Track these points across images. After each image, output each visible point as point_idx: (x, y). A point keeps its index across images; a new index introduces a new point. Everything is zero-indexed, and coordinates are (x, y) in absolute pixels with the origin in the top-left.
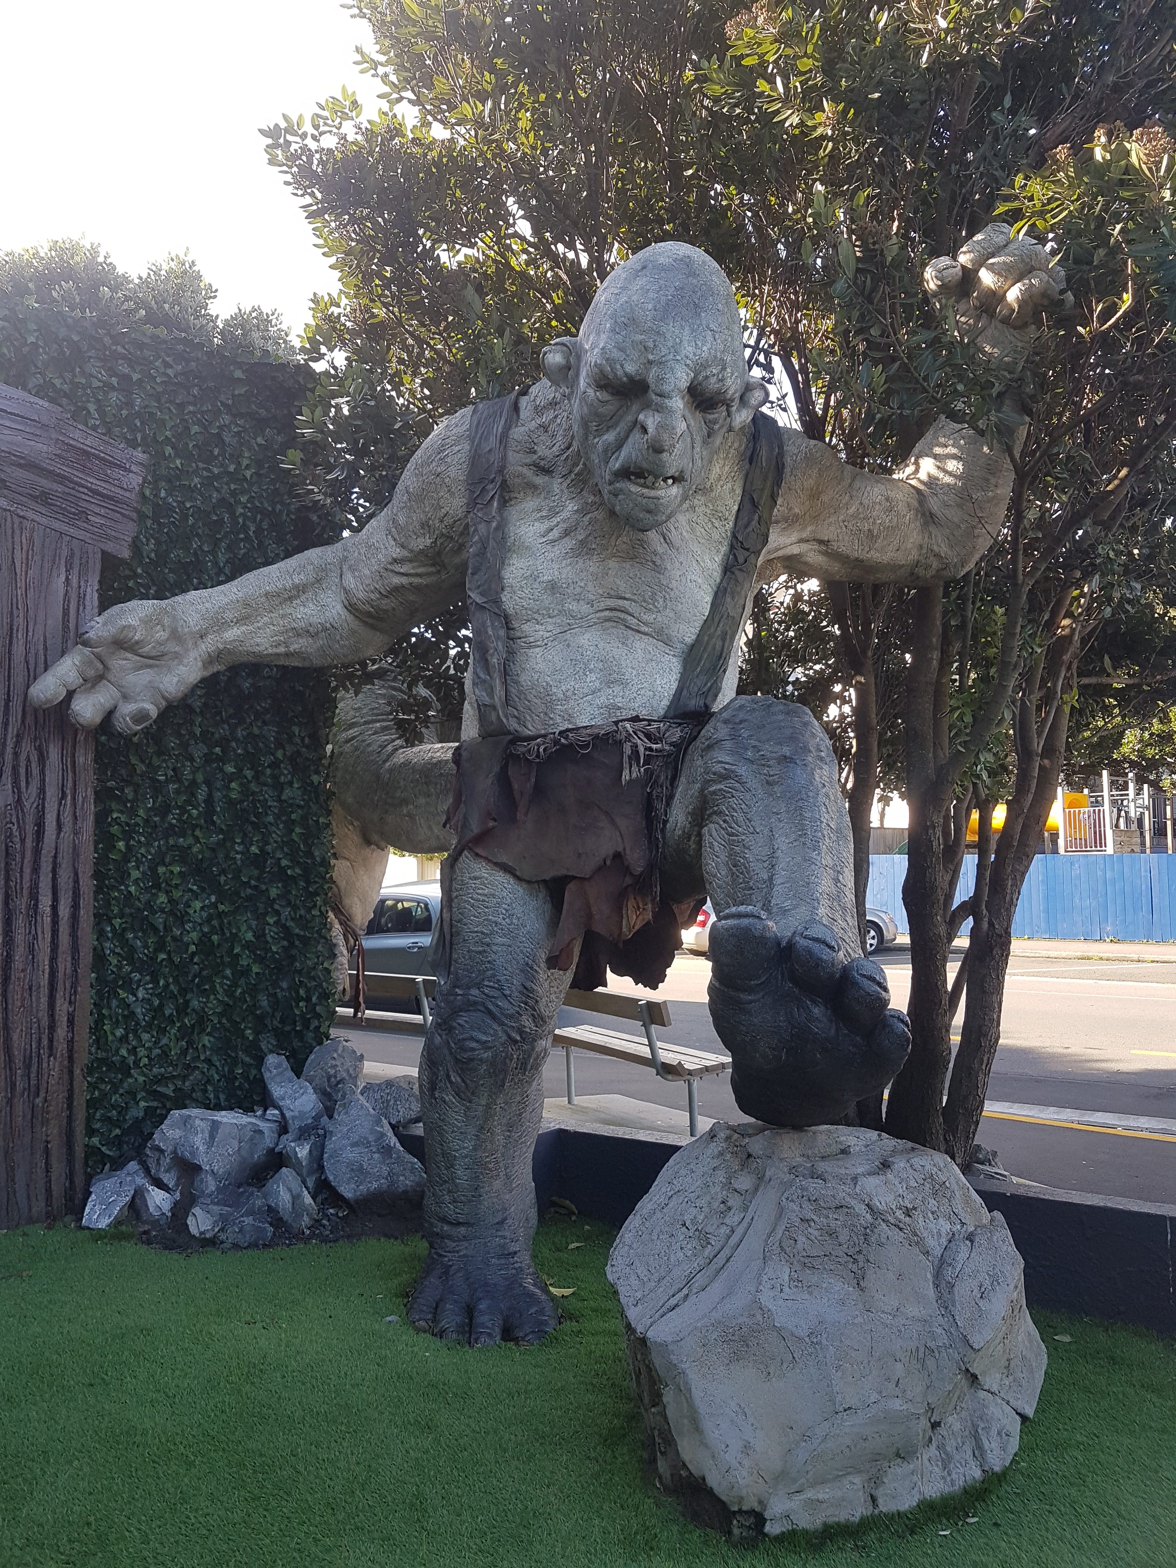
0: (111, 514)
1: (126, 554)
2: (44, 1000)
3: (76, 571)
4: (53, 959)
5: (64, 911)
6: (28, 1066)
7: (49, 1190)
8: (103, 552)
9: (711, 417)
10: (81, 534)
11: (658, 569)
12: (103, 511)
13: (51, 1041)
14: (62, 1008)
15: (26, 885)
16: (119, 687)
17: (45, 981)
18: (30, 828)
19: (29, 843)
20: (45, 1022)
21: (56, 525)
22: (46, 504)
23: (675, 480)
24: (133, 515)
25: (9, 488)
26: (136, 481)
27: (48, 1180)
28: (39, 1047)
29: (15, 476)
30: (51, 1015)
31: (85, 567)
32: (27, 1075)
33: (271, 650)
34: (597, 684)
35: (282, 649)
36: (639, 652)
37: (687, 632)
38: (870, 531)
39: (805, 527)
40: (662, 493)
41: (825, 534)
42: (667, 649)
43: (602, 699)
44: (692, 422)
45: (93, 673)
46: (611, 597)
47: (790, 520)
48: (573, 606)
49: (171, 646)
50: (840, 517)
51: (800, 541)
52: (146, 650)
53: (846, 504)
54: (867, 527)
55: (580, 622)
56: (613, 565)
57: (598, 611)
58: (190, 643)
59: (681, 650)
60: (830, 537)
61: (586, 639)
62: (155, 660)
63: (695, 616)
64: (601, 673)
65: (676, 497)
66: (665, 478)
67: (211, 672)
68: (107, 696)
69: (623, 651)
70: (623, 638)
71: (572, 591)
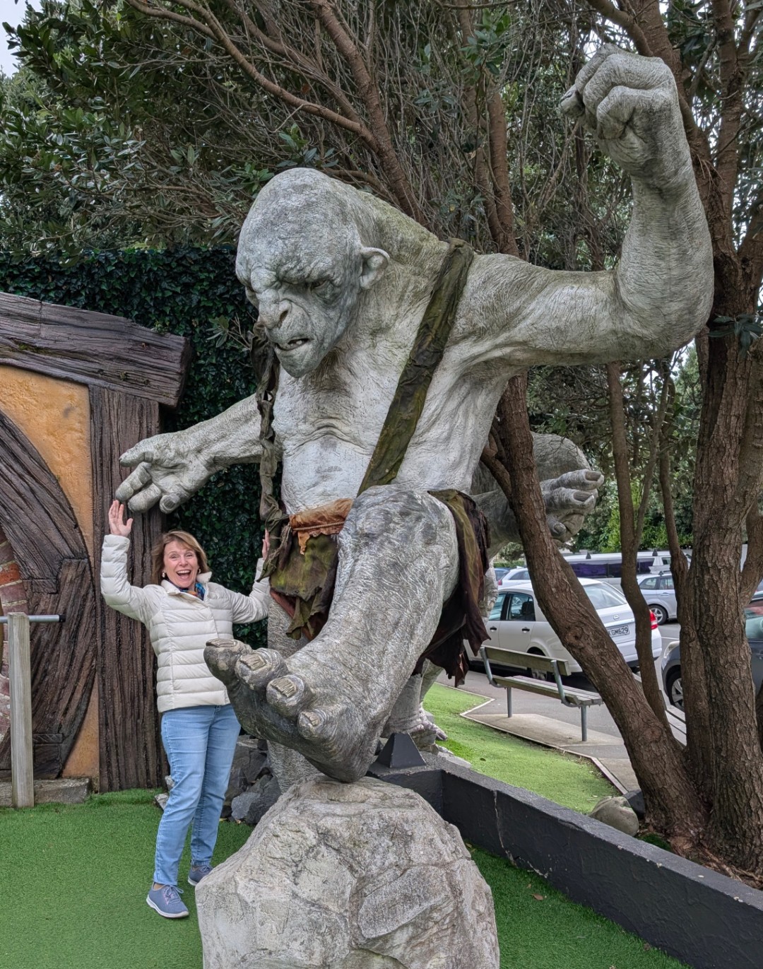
0: (165, 379)
1: (172, 402)
2: (139, 666)
3: (145, 417)
6: (133, 701)
7: (148, 772)
8: (161, 405)
9: (319, 292)
10: (146, 395)
11: (348, 394)
12: (158, 378)
16: (158, 486)
17: (139, 655)
20: (141, 678)
21: (133, 391)
22: (126, 380)
23: (305, 340)
24: (177, 377)
25: (103, 374)
26: (177, 355)
27: (147, 765)
28: (138, 692)
29: (109, 366)
30: (144, 674)
31: (150, 415)
32: (133, 706)
33: (242, 455)
34: (316, 479)
35: (248, 454)
36: (342, 454)
37: (373, 437)
38: (558, 328)
39: (497, 336)
40: (293, 352)
41: (519, 338)
42: (361, 450)
43: (319, 489)
44: (300, 300)
45: (146, 479)
46: (324, 418)
47: (477, 334)
48: (304, 427)
49: (178, 460)
50: (529, 321)
51: (497, 347)
52: (165, 464)
53: (533, 310)
54: (554, 325)
55: (309, 437)
56: (322, 395)
57: (319, 429)
58: (191, 457)
59: (371, 449)
60: (525, 338)
61: (313, 449)
62: (173, 469)
63: (377, 424)
64: (318, 472)
65: (306, 352)
66: (292, 342)
67: (214, 470)
68: (152, 492)
69: (332, 455)
70: (334, 445)
71: (301, 416)
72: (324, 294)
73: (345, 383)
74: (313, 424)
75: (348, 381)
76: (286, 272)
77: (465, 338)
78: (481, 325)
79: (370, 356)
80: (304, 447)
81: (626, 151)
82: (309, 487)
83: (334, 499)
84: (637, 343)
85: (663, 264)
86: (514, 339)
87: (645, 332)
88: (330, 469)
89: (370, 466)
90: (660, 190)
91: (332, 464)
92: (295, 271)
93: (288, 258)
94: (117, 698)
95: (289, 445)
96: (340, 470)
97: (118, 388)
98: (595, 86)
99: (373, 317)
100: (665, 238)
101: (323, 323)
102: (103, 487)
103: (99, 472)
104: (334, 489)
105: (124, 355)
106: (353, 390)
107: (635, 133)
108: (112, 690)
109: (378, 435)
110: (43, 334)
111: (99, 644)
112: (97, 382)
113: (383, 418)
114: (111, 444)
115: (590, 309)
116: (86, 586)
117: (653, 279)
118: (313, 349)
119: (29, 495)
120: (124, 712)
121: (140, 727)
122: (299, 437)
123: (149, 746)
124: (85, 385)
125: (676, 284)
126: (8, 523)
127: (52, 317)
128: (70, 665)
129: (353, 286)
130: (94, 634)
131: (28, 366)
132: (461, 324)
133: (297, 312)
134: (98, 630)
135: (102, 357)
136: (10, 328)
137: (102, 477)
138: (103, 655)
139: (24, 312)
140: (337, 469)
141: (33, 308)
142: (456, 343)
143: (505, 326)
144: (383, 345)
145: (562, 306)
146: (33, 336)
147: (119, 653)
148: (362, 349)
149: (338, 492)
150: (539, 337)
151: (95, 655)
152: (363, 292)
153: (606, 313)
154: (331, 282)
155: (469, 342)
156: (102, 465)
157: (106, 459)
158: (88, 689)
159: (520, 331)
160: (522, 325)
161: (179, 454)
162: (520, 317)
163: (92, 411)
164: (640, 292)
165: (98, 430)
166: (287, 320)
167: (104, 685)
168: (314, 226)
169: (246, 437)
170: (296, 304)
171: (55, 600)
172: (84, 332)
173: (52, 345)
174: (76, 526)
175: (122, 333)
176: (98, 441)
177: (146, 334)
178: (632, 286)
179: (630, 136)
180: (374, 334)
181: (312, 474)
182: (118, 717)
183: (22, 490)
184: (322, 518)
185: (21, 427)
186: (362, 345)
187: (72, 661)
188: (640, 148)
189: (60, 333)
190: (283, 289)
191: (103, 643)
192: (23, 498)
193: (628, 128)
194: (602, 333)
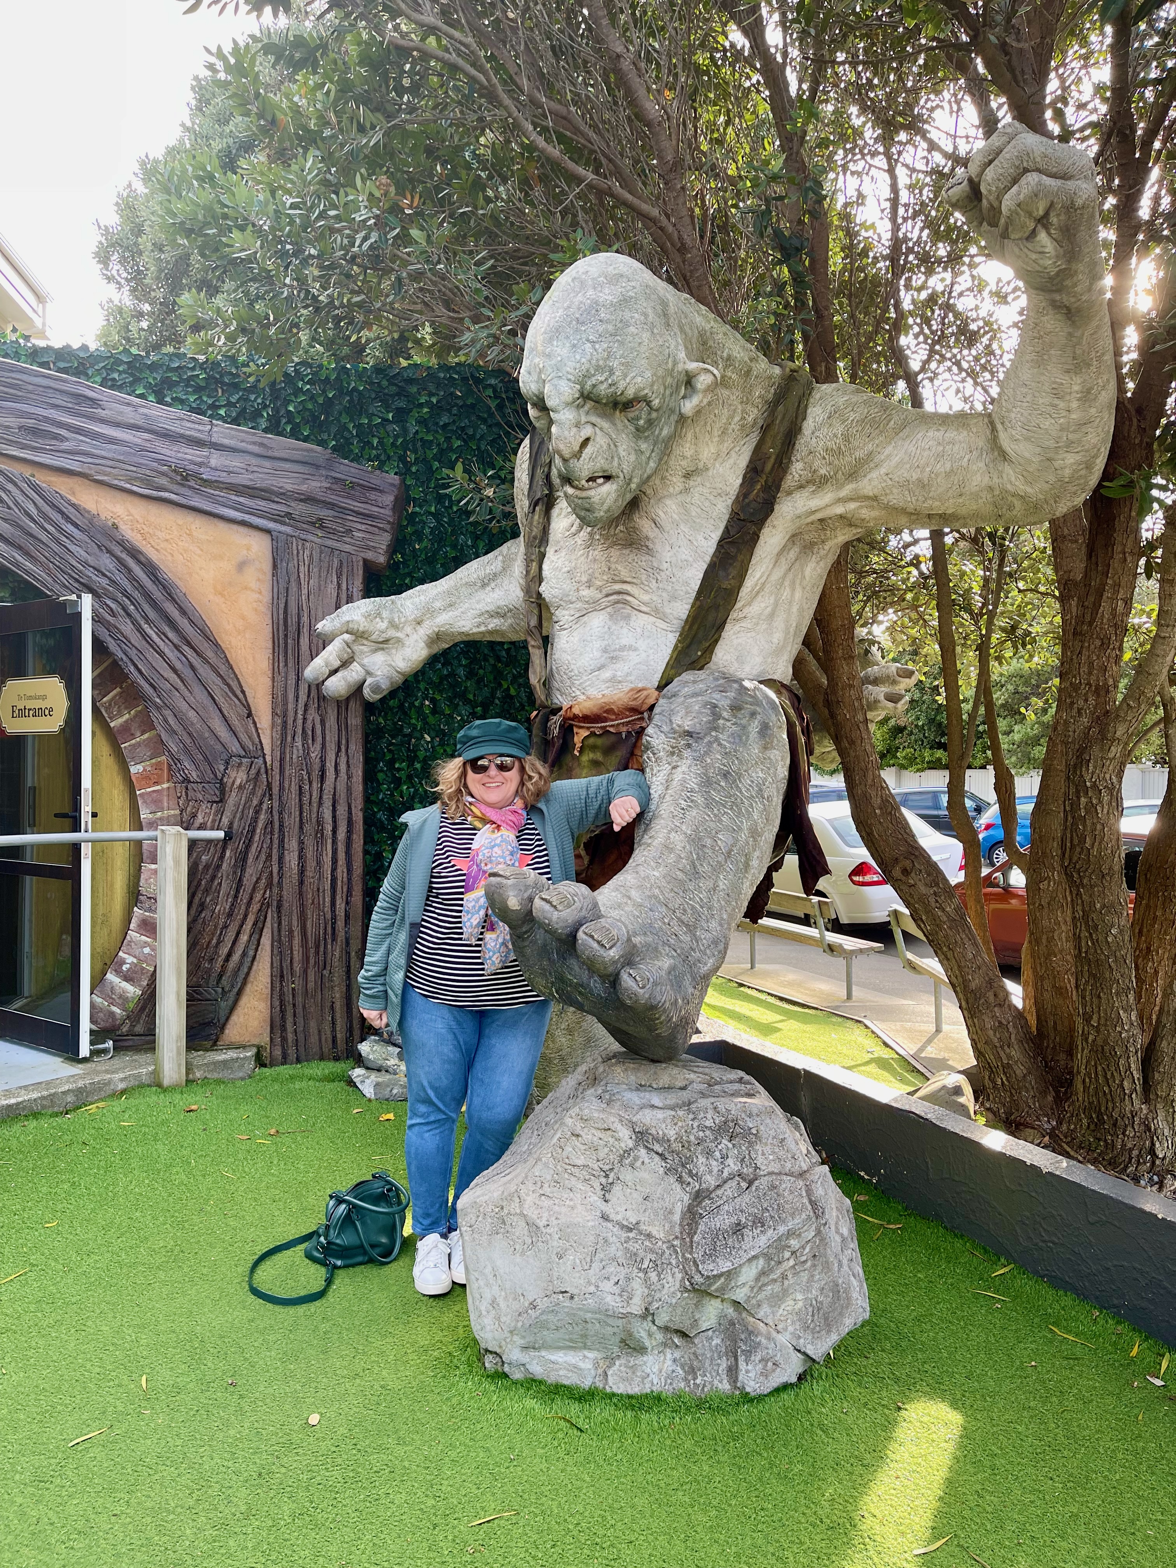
0: (371, 529)
1: (382, 559)
2: (328, 899)
3: (344, 577)
4: (334, 870)
5: (342, 835)
6: (317, 947)
7: (334, 1039)
8: (365, 561)
9: (631, 415)
10: (347, 548)
11: (649, 552)
12: (363, 527)
13: (333, 929)
14: (340, 905)
15: (314, 816)
16: (362, 666)
17: (328, 886)
18: (316, 773)
19: (316, 785)
20: (329, 916)
21: (329, 543)
22: (321, 527)
23: (608, 478)
24: (388, 527)
25: (294, 519)
26: (388, 499)
27: (334, 1030)
28: (325, 933)
29: (299, 509)
30: (333, 911)
31: (351, 573)
32: (317, 953)
33: (475, 630)
34: (602, 661)
35: (483, 629)
36: (639, 630)
37: (682, 609)
38: (919, 480)
39: (841, 486)
40: (591, 493)
41: (868, 490)
42: (664, 625)
43: (607, 674)
44: (605, 425)
45: (346, 656)
46: (615, 582)
47: (818, 482)
48: (585, 593)
49: (392, 633)
50: (883, 471)
51: (839, 500)
52: (374, 637)
53: (889, 456)
54: (915, 476)
55: (593, 606)
56: (615, 552)
57: (607, 596)
58: (408, 629)
59: (678, 624)
60: (876, 491)
61: (598, 621)
62: (383, 644)
63: (687, 593)
64: (605, 651)
65: (609, 494)
66: (592, 479)
67: (436, 649)
68: (354, 673)
69: (625, 630)
70: (627, 618)
71: (584, 579)
72: (638, 418)
73: (647, 538)
74: (600, 589)
75: (651, 535)
76: (594, 386)
77: (801, 487)
78: (823, 471)
79: (682, 505)
80: (586, 618)
81: (1034, 256)
82: (593, 671)
83: (627, 687)
84: (1018, 504)
85: (1062, 405)
86: (861, 493)
87: (1029, 490)
88: (622, 649)
89: (676, 647)
90: (1068, 309)
91: (625, 641)
92: (605, 385)
93: (598, 368)
94: (296, 942)
95: (563, 616)
96: (636, 650)
97: (310, 537)
98: (1000, 171)
99: (688, 454)
100: (1068, 371)
101: (633, 458)
102: (286, 665)
103: (282, 645)
104: (628, 674)
105: (320, 495)
106: (658, 547)
107: (1049, 234)
108: (291, 932)
109: (689, 607)
110: (213, 462)
111: (275, 869)
112: (283, 528)
113: (696, 584)
114: (300, 608)
115: (962, 458)
116: (259, 793)
117: (1047, 424)
118: (617, 491)
119: (187, 673)
120: (306, 959)
121: (326, 980)
122: (579, 605)
123: (338, 1006)
124: (268, 531)
125: (1074, 431)
126: (158, 708)
127: (226, 442)
128: (236, 897)
129: (672, 411)
130: (269, 856)
131: (192, 503)
132: (797, 469)
133: (600, 441)
134: (275, 851)
135: (290, 497)
136: (168, 453)
137: (286, 653)
138: (280, 884)
139: (188, 433)
140: (631, 648)
141: (200, 427)
142: (789, 493)
143: (853, 475)
144: (700, 490)
145: (926, 454)
146: (200, 465)
147: (301, 883)
148: (670, 496)
149: (632, 678)
150: (895, 491)
151: (270, 885)
152: (682, 419)
153: (981, 465)
154: (648, 403)
155: (805, 493)
156: (286, 636)
157: (292, 628)
158: (258, 930)
159: (870, 483)
160: (874, 474)
161: (393, 625)
162: (872, 465)
163: (275, 566)
164: (1027, 439)
165: (282, 590)
166: (589, 450)
167: (280, 924)
168: (632, 329)
169: (482, 607)
170: (601, 429)
171: (217, 812)
172: (267, 463)
173: (224, 477)
174: (250, 715)
175: (318, 467)
176: (282, 606)
177: (347, 469)
178: (1016, 433)
179: (1042, 236)
180: (688, 476)
181: (597, 654)
182: (297, 967)
183: (178, 665)
184: (610, 711)
185: (179, 583)
186: (671, 490)
187: (238, 891)
188: (1053, 253)
189: (235, 462)
190: (586, 408)
191: (281, 868)
192: (179, 676)
193: (1039, 227)
194: (974, 489)
